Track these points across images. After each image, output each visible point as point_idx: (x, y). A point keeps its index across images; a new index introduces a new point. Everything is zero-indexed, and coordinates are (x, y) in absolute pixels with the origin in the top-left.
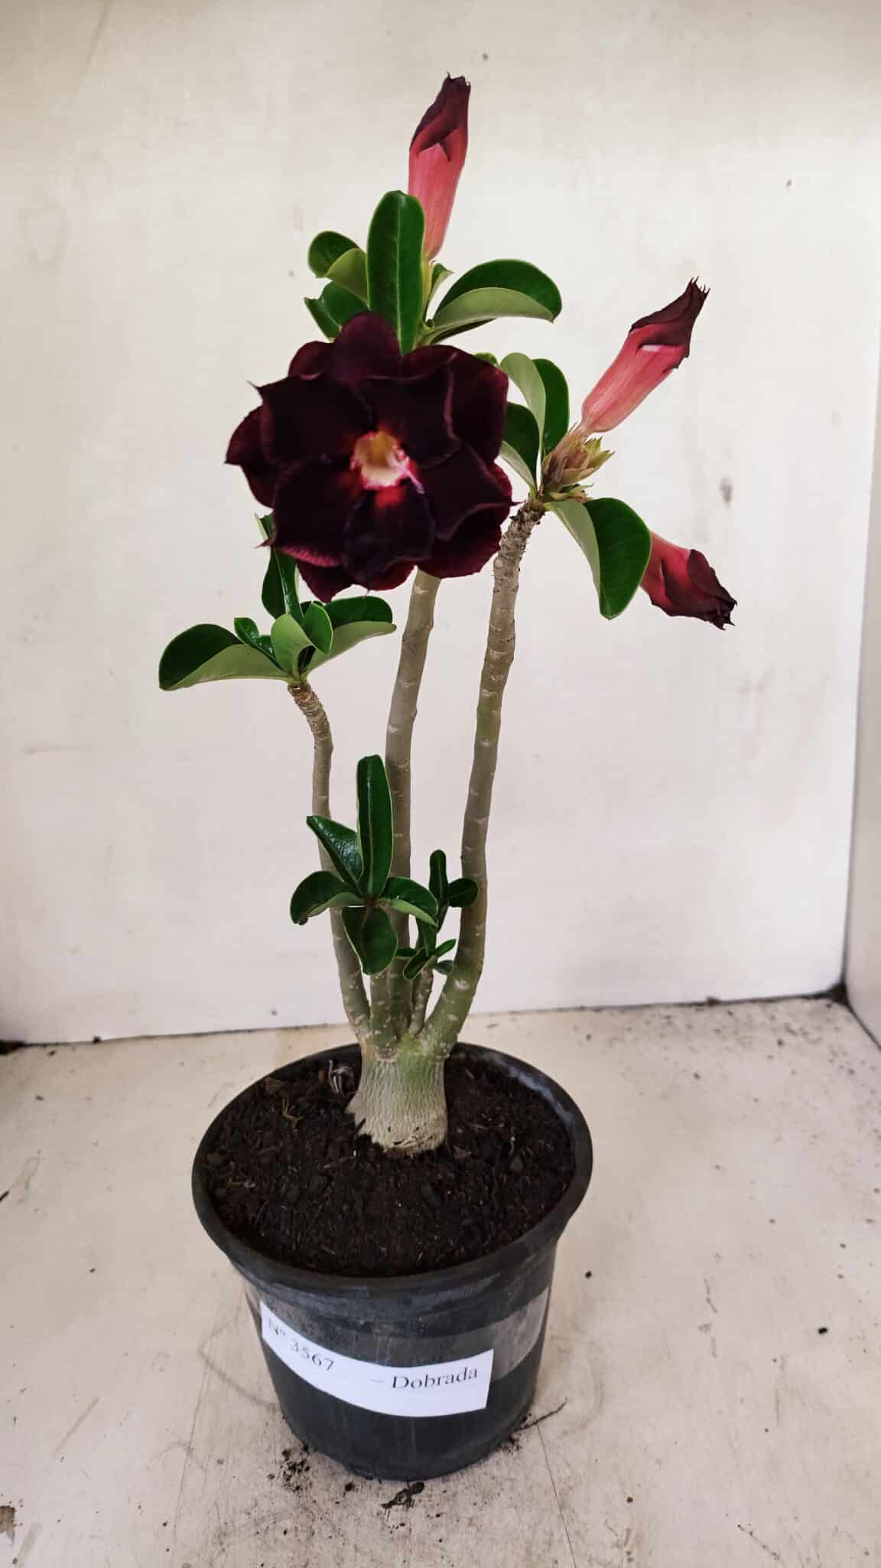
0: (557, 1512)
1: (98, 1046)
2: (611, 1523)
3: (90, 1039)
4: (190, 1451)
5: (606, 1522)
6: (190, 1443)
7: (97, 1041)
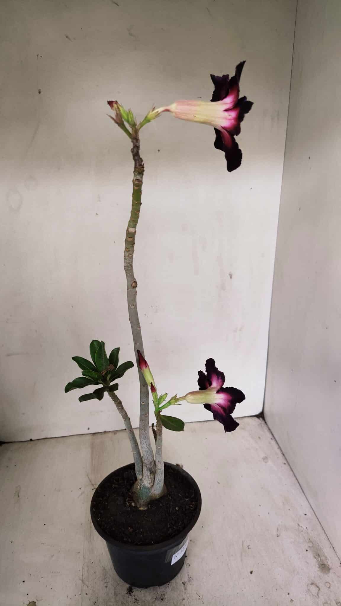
0: (184, 591)
1: (32, 442)
2: (198, 593)
3: (29, 440)
4: (82, 581)
5: (197, 593)
6: (82, 578)
7: (31, 440)
